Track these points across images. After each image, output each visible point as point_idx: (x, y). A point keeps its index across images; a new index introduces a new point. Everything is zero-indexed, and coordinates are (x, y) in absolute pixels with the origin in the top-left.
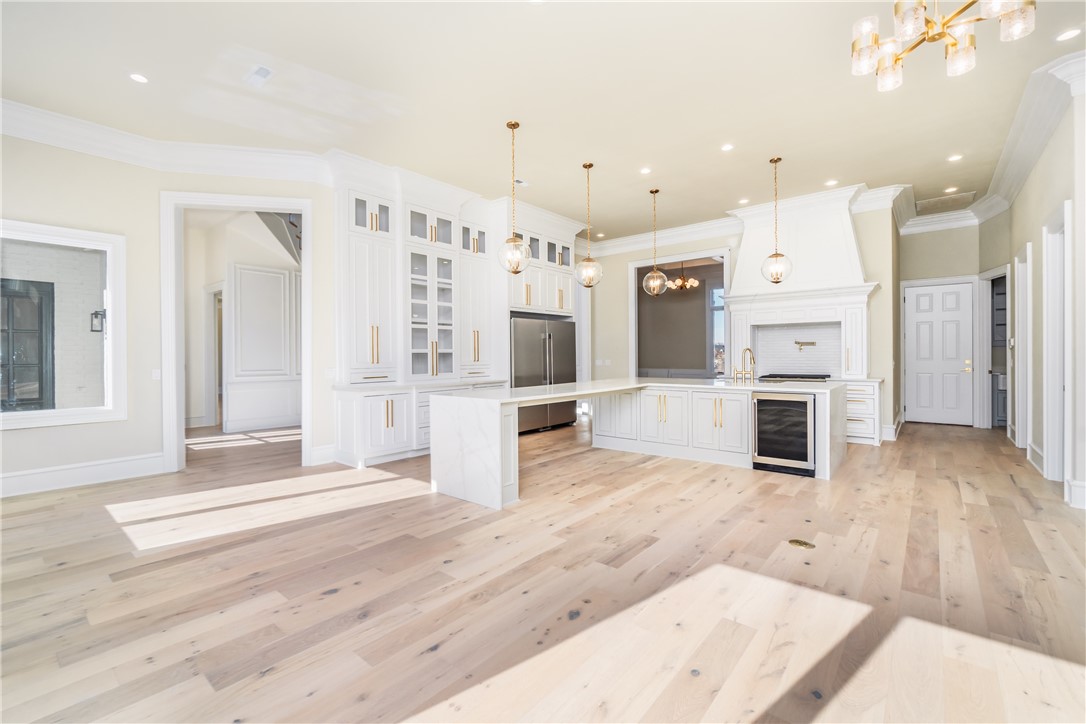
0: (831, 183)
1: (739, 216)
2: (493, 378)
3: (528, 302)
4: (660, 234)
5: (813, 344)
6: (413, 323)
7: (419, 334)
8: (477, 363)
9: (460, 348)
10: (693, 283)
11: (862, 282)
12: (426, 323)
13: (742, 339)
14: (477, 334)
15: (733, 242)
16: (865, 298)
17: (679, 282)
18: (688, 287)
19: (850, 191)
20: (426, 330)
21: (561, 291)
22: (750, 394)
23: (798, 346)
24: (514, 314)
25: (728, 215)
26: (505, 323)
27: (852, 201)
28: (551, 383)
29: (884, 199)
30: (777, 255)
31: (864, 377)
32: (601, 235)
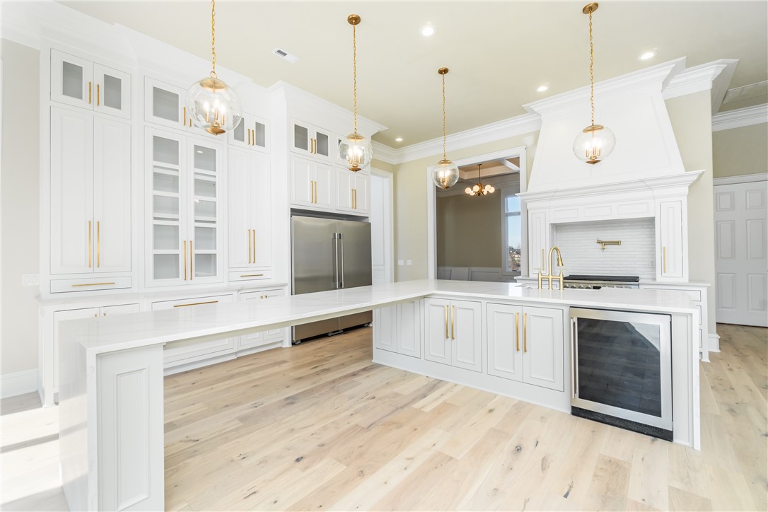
0: (647, 56)
1: (535, 110)
2: (273, 281)
3: (314, 200)
4: (451, 139)
5: (617, 243)
6: (155, 218)
7: (165, 232)
8: (253, 265)
9: (228, 249)
10: (489, 189)
11: (682, 170)
12: (178, 220)
13: (541, 241)
14: (252, 234)
15: (529, 141)
16: (685, 190)
17: (476, 188)
18: (485, 193)
19: (665, 70)
20: (176, 228)
21: (354, 192)
22: (566, 309)
23: (600, 246)
24: (295, 212)
25: (523, 111)
26: (283, 222)
27: (665, 83)
28: (341, 286)
29: (702, 80)
30: (593, 128)
31: (686, 279)
32: (399, 140)
